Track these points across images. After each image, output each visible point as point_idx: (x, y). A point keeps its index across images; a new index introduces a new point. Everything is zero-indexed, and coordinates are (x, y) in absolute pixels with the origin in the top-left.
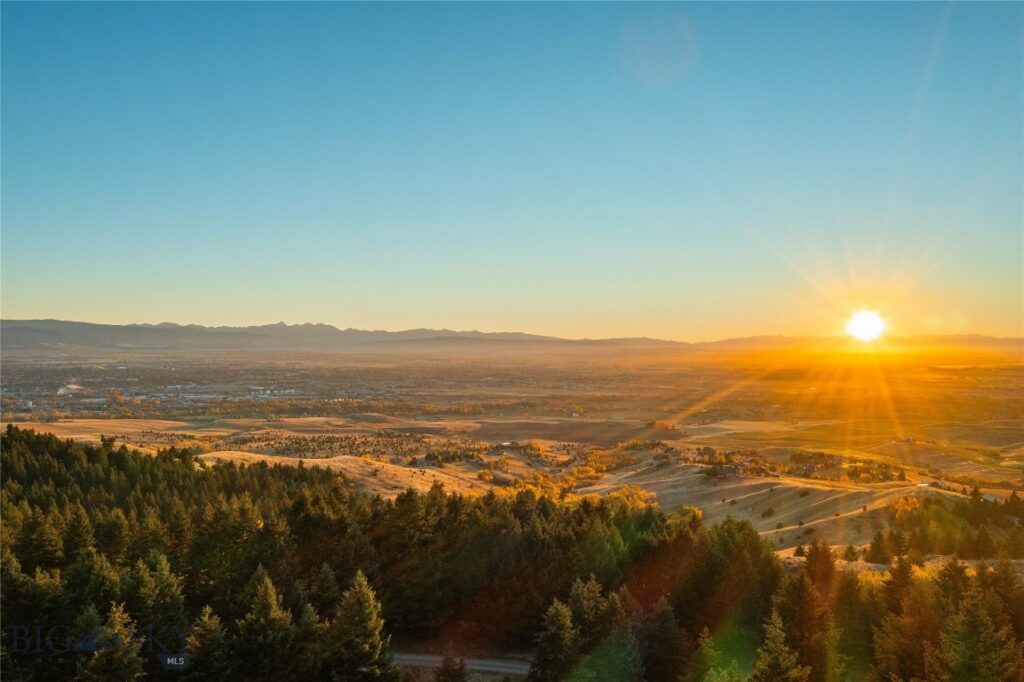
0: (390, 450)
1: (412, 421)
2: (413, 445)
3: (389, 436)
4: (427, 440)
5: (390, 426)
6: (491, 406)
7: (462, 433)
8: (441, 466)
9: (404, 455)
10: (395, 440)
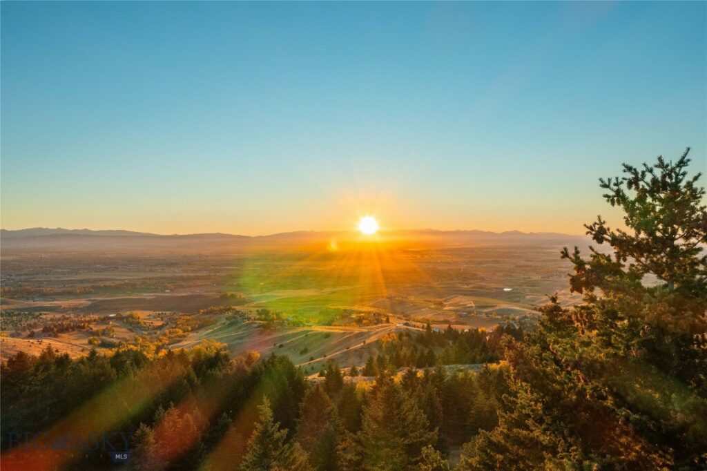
0: (10, 326)
1: (31, 302)
2: (32, 322)
3: (9, 315)
4: (44, 317)
5: (11, 306)
6: (100, 287)
7: (75, 309)
8: (56, 336)
9: (24, 329)
10: (15, 318)
